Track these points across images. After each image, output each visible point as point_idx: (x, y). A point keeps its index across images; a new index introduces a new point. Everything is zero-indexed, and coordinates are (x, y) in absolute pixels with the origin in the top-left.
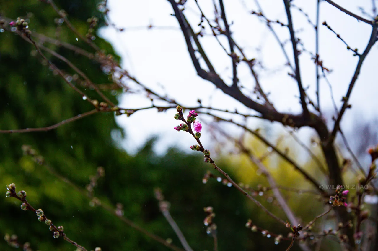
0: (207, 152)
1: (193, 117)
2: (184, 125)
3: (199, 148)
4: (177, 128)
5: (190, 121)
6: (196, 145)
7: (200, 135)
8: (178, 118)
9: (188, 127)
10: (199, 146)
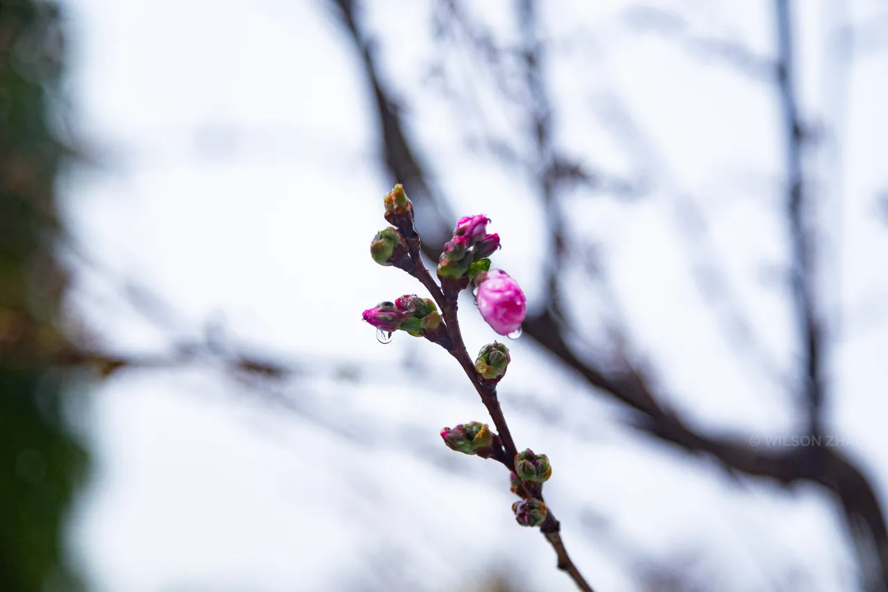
0: (536, 464)
1: (477, 256)
2: (417, 302)
3: (490, 443)
4: (381, 316)
5: (458, 275)
6: (475, 424)
7: (507, 360)
8: (389, 253)
9: (440, 312)
10: (493, 429)
